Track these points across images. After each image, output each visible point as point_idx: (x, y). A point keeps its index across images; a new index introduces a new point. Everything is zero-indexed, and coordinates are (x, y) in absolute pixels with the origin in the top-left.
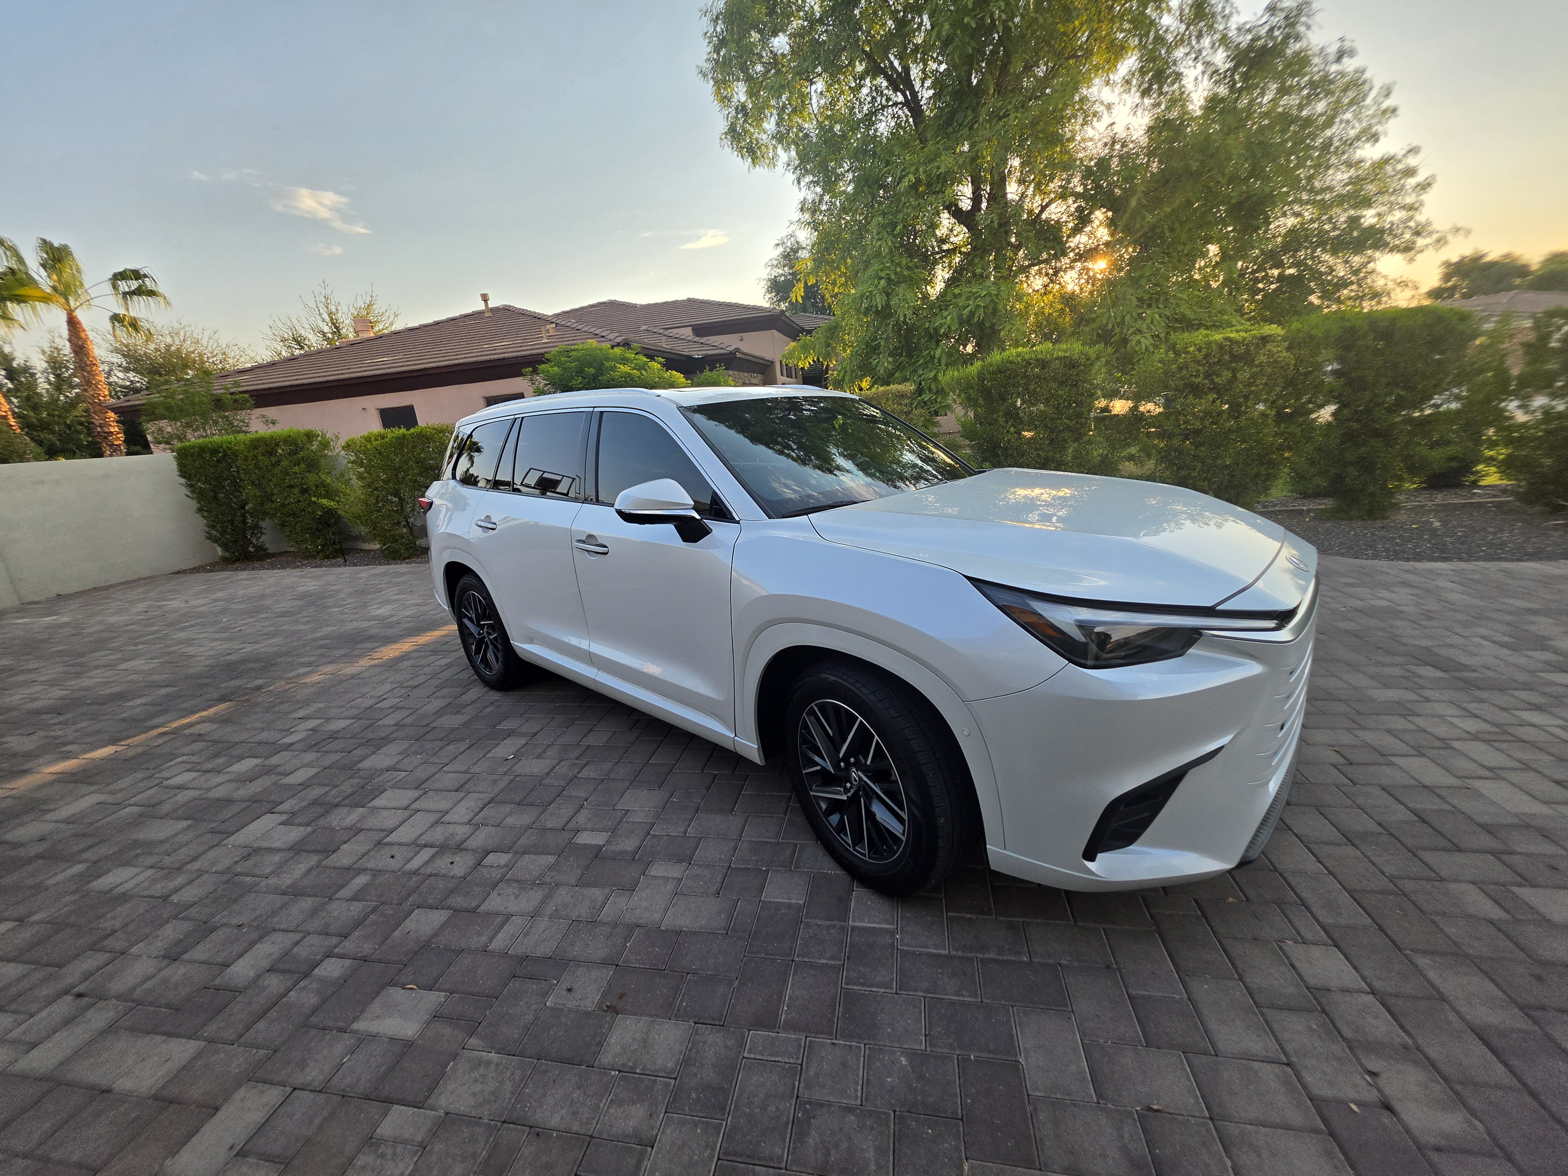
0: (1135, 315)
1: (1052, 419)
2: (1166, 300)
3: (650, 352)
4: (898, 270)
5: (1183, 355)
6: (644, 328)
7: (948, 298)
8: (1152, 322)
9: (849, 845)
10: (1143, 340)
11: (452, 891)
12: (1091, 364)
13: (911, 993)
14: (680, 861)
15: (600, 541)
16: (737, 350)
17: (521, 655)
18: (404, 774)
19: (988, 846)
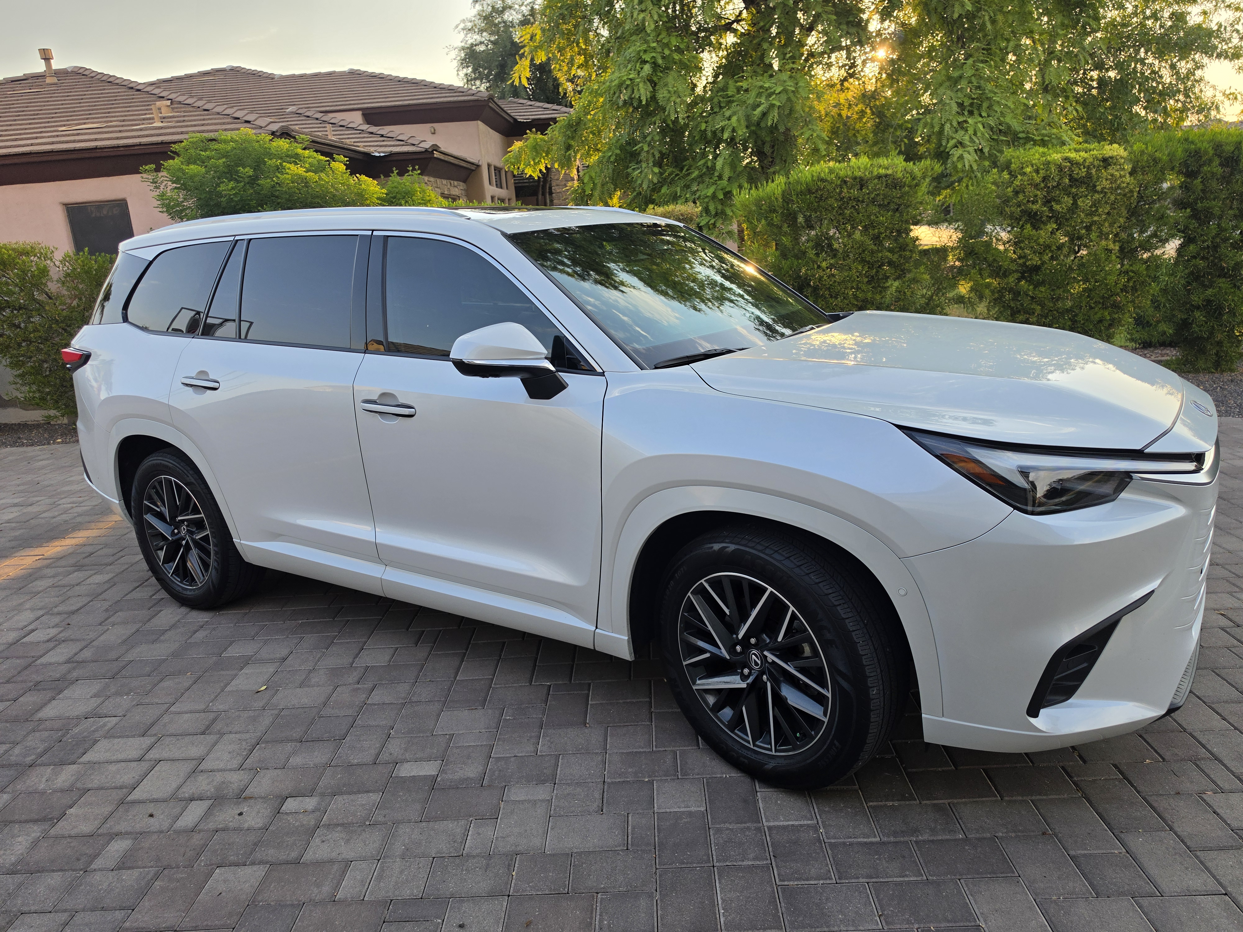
0: (955, 124)
1: (872, 252)
2: (990, 107)
3: (327, 149)
4: (667, 52)
5: (1019, 177)
6: (291, 109)
7: (730, 93)
8: (975, 134)
9: (749, 742)
10: (966, 155)
11: (256, 844)
12: (917, 185)
13: (853, 881)
14: (541, 781)
15: (402, 401)
16: (435, 148)
17: (249, 557)
18: (114, 720)
19: (923, 715)
